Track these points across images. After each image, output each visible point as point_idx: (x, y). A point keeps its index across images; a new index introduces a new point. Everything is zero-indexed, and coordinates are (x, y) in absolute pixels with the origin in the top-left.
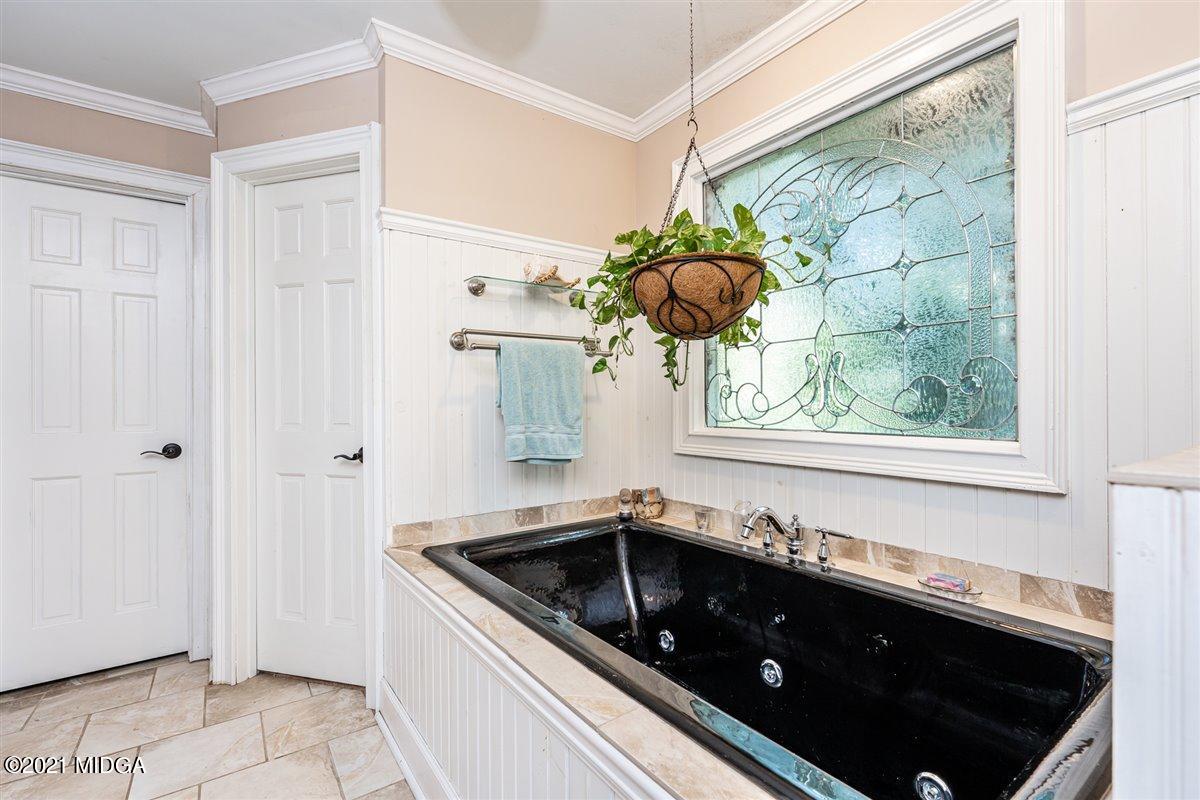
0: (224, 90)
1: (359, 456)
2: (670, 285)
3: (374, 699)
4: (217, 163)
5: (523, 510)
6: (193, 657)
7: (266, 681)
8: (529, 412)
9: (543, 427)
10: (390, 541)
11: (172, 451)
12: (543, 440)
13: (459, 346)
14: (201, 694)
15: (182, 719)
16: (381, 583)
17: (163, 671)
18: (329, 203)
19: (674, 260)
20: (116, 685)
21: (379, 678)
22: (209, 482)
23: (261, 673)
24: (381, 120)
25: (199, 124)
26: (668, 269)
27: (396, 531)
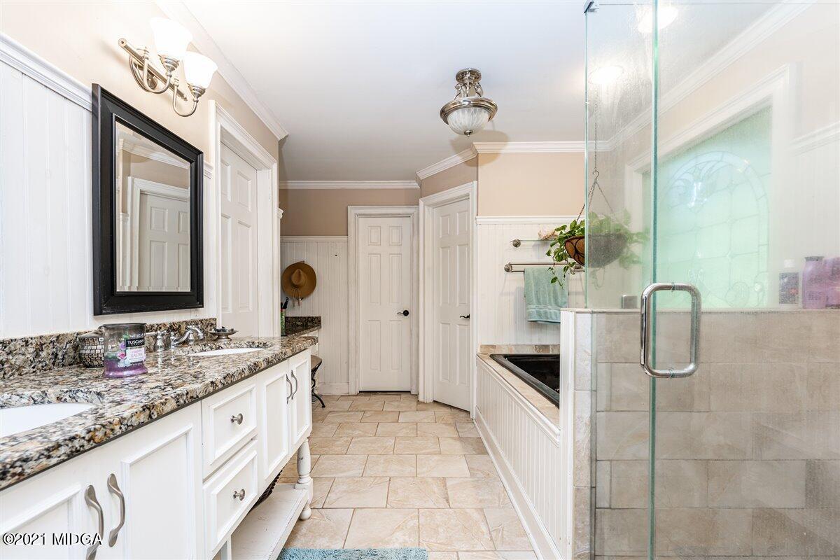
0: (424, 174)
1: (468, 317)
2: (575, 247)
3: (473, 415)
4: (421, 202)
5: (539, 346)
6: (412, 393)
7: (436, 404)
8: (538, 300)
9: (546, 306)
10: (479, 351)
11: (406, 313)
12: (546, 313)
13: (508, 270)
14: (416, 403)
15: (410, 408)
16: (476, 368)
17: (403, 396)
18: (459, 213)
19: (576, 238)
20: (389, 396)
21: (475, 406)
22: (418, 327)
23: (435, 401)
24: (477, 180)
25: (415, 185)
26: (574, 241)
27: (481, 347)
